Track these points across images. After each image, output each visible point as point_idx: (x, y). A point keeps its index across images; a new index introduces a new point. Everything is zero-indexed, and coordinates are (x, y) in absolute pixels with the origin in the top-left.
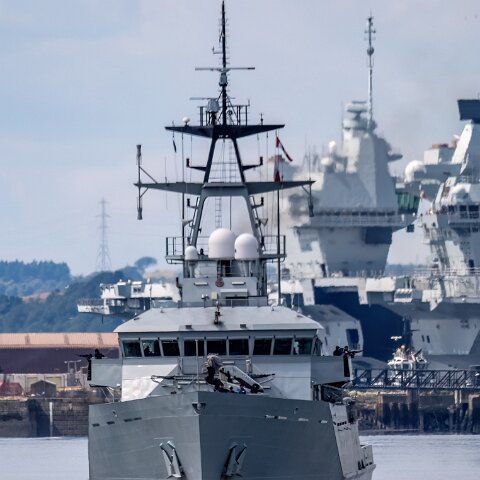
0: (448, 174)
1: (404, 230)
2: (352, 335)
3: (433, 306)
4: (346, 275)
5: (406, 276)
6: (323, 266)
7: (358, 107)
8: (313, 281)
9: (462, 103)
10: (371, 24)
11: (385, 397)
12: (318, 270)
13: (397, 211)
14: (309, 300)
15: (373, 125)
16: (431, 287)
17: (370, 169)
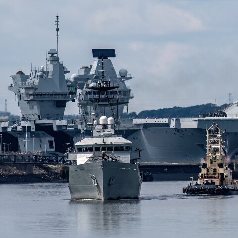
0: (88, 79)
1: (71, 101)
2: (50, 143)
3: (82, 131)
4: (48, 119)
5: (72, 120)
6: (39, 115)
7: (52, 52)
8: (35, 121)
9: (94, 50)
10: (57, 19)
11: (63, 167)
12: (37, 117)
13: (68, 93)
14: (33, 129)
15: (59, 59)
16: (82, 124)
17: (58, 76)
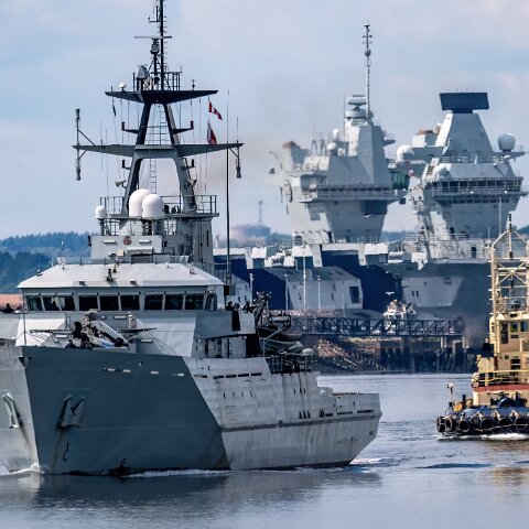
0: (433, 156)
1: (397, 203)
2: (354, 291)
3: (420, 267)
4: (349, 241)
5: (397, 240)
6: (329, 234)
7: (359, 100)
8: (321, 246)
9: (444, 97)
10: (368, 31)
11: (382, 343)
12: (326, 236)
13: (391, 186)
14: (318, 263)
15: (371, 115)
16: (419, 250)
17: (369, 151)
